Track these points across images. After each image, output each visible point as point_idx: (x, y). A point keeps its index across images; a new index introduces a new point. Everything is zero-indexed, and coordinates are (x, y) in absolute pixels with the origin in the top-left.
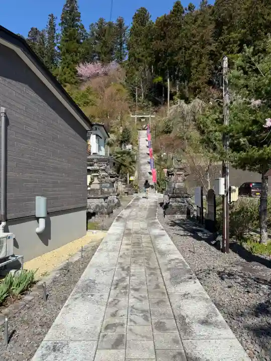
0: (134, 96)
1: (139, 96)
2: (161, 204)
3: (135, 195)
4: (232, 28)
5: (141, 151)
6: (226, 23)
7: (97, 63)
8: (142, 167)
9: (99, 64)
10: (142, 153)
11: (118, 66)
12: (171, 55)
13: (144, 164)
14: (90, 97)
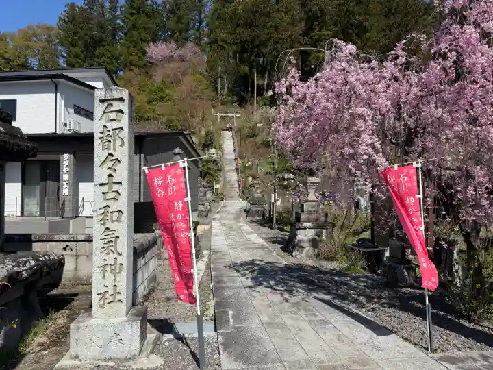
0: (217, 89)
1: (223, 88)
2: (245, 210)
3: (221, 203)
4: (323, 25)
5: (225, 156)
6: (317, 18)
7: (170, 43)
8: (227, 175)
9: (173, 45)
10: (227, 159)
11: (196, 49)
12: (258, 47)
13: (229, 171)
14: (167, 91)
